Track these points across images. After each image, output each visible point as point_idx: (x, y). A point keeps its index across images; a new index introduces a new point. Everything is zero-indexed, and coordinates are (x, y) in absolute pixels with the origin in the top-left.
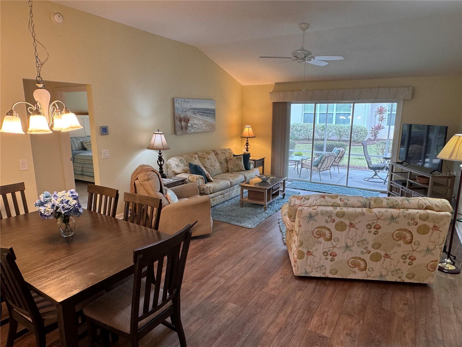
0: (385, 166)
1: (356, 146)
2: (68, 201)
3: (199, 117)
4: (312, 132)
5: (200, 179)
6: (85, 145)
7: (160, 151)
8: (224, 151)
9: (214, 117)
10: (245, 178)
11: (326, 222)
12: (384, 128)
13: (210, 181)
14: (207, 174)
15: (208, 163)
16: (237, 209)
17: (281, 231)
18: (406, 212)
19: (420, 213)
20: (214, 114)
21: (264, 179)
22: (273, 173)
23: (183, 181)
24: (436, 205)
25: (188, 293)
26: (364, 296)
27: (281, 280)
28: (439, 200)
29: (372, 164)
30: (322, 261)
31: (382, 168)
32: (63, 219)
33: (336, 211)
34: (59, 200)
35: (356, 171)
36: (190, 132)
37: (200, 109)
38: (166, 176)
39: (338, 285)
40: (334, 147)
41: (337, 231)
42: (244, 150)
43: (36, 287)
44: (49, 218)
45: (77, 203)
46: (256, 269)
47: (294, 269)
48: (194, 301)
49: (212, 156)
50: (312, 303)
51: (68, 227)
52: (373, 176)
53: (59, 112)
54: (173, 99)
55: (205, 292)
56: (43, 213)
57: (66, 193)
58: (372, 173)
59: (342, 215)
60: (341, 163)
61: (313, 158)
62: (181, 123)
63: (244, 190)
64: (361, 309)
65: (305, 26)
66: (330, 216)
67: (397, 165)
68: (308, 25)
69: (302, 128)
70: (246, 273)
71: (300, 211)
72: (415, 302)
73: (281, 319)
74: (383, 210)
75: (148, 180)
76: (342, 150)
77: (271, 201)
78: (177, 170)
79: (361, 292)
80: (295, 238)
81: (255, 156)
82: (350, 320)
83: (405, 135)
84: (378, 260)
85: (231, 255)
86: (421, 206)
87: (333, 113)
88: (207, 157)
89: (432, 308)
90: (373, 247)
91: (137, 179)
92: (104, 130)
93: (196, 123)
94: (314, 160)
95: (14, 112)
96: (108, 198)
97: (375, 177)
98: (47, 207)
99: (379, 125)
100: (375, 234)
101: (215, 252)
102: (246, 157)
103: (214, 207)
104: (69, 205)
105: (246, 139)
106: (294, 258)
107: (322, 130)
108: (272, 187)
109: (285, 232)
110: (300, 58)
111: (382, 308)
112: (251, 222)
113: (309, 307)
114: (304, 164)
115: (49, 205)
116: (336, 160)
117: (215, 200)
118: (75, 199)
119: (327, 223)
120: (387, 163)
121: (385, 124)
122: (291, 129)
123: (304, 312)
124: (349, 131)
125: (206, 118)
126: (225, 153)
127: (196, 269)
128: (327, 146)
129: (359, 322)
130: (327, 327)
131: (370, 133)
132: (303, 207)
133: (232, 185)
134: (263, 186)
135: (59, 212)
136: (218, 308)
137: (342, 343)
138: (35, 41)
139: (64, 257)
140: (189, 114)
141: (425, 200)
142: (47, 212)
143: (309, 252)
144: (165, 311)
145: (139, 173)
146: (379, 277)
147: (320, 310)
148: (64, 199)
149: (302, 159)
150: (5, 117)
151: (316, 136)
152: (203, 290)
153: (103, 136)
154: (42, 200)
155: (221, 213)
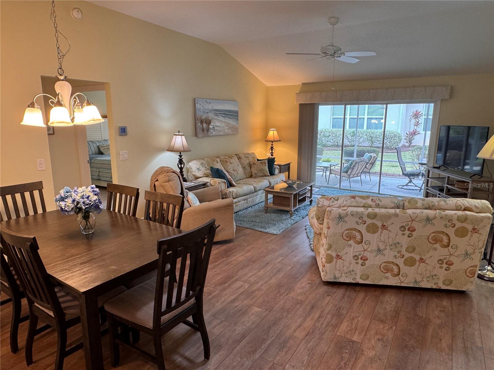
0: (420, 173)
1: (389, 153)
2: (89, 197)
3: (221, 118)
4: (342, 138)
5: (222, 184)
6: (102, 149)
7: (180, 154)
8: (247, 156)
9: (237, 119)
10: (270, 183)
11: (356, 224)
12: (420, 133)
13: (233, 185)
14: (230, 178)
15: (230, 167)
16: (261, 215)
17: (308, 237)
18: (443, 213)
19: (458, 214)
20: (237, 116)
21: (290, 184)
22: (299, 178)
23: (205, 185)
24: (476, 207)
25: (211, 297)
26: (397, 303)
27: (308, 286)
28: (478, 201)
29: (407, 170)
30: (352, 265)
31: (418, 175)
32: (83, 215)
33: (367, 212)
34: (80, 195)
35: (389, 178)
36: (212, 135)
37: (222, 111)
38: (187, 180)
39: (369, 292)
40: (365, 153)
41: (368, 233)
42: (268, 154)
43: (59, 279)
44: (70, 213)
45: (98, 199)
46: (281, 275)
47: (322, 274)
48: (217, 304)
49: (235, 160)
50: (342, 308)
51: (88, 224)
52: (408, 183)
53: (79, 105)
54: (194, 99)
55: (228, 296)
56: (63, 208)
57: (86, 189)
58: (407, 180)
59: (374, 216)
60: (372, 170)
61: (343, 164)
62: (203, 124)
63: (268, 195)
64: (394, 315)
65: (334, 20)
66: (361, 218)
67: (433, 169)
68: (338, 19)
69: (330, 133)
70: (271, 278)
71: (329, 212)
72: (452, 309)
73: (309, 323)
74: (418, 211)
75: (169, 181)
76: (373, 155)
77: (297, 207)
78: (198, 174)
79: (394, 298)
80: (324, 241)
81: (280, 160)
82: (381, 326)
83: (443, 140)
84: (412, 265)
85: (255, 260)
86: (459, 207)
87: (364, 118)
88: (229, 161)
89: (471, 316)
90: (407, 251)
91: (157, 180)
92: (123, 131)
93: (218, 125)
94: (343, 166)
95: (35, 104)
96: (129, 197)
97: (409, 184)
98: (67, 202)
99: (415, 130)
100: (409, 236)
101: (239, 257)
102: (271, 162)
103: (236, 212)
104: (89, 200)
105: (271, 143)
106: (322, 262)
107: (353, 136)
108: (299, 192)
109: (313, 239)
110: (329, 54)
111: (416, 314)
112: (276, 228)
113: (338, 313)
114: (332, 170)
115: (69, 201)
116: (367, 166)
117: (238, 206)
118: (96, 195)
119: (358, 224)
120: (423, 169)
121: (420, 129)
122: (318, 135)
123: (332, 318)
124: (382, 137)
125: (228, 120)
126: (248, 158)
127: (219, 274)
128: (358, 151)
129: (391, 328)
130: (357, 332)
131: (405, 139)
132: (332, 208)
133: (256, 191)
134: (290, 191)
135: (79, 207)
136: (243, 311)
137: (374, 348)
138: (56, 32)
139: (85, 252)
140: (211, 116)
141: (463, 201)
142: (68, 208)
143: (338, 256)
144: (188, 308)
145: (159, 174)
146: (414, 284)
147: (350, 316)
148: (84, 194)
149: (331, 165)
150: (27, 109)
151: (346, 142)
152: (226, 295)
153: (121, 137)
154: (63, 195)
155: (244, 219)
